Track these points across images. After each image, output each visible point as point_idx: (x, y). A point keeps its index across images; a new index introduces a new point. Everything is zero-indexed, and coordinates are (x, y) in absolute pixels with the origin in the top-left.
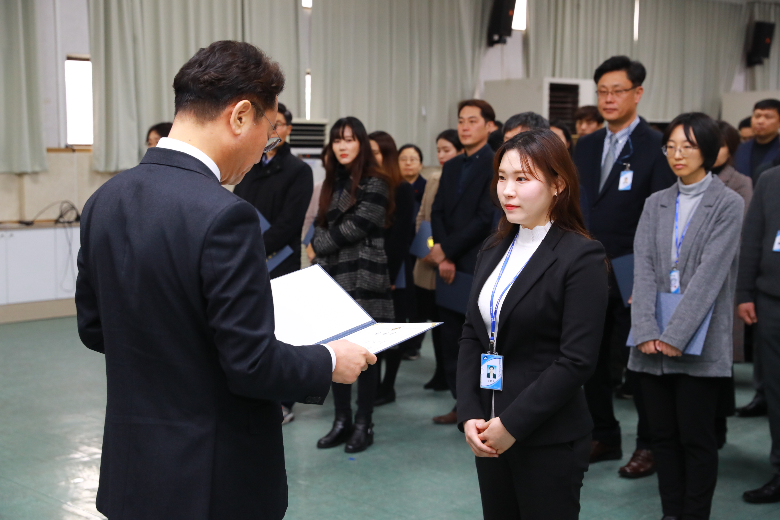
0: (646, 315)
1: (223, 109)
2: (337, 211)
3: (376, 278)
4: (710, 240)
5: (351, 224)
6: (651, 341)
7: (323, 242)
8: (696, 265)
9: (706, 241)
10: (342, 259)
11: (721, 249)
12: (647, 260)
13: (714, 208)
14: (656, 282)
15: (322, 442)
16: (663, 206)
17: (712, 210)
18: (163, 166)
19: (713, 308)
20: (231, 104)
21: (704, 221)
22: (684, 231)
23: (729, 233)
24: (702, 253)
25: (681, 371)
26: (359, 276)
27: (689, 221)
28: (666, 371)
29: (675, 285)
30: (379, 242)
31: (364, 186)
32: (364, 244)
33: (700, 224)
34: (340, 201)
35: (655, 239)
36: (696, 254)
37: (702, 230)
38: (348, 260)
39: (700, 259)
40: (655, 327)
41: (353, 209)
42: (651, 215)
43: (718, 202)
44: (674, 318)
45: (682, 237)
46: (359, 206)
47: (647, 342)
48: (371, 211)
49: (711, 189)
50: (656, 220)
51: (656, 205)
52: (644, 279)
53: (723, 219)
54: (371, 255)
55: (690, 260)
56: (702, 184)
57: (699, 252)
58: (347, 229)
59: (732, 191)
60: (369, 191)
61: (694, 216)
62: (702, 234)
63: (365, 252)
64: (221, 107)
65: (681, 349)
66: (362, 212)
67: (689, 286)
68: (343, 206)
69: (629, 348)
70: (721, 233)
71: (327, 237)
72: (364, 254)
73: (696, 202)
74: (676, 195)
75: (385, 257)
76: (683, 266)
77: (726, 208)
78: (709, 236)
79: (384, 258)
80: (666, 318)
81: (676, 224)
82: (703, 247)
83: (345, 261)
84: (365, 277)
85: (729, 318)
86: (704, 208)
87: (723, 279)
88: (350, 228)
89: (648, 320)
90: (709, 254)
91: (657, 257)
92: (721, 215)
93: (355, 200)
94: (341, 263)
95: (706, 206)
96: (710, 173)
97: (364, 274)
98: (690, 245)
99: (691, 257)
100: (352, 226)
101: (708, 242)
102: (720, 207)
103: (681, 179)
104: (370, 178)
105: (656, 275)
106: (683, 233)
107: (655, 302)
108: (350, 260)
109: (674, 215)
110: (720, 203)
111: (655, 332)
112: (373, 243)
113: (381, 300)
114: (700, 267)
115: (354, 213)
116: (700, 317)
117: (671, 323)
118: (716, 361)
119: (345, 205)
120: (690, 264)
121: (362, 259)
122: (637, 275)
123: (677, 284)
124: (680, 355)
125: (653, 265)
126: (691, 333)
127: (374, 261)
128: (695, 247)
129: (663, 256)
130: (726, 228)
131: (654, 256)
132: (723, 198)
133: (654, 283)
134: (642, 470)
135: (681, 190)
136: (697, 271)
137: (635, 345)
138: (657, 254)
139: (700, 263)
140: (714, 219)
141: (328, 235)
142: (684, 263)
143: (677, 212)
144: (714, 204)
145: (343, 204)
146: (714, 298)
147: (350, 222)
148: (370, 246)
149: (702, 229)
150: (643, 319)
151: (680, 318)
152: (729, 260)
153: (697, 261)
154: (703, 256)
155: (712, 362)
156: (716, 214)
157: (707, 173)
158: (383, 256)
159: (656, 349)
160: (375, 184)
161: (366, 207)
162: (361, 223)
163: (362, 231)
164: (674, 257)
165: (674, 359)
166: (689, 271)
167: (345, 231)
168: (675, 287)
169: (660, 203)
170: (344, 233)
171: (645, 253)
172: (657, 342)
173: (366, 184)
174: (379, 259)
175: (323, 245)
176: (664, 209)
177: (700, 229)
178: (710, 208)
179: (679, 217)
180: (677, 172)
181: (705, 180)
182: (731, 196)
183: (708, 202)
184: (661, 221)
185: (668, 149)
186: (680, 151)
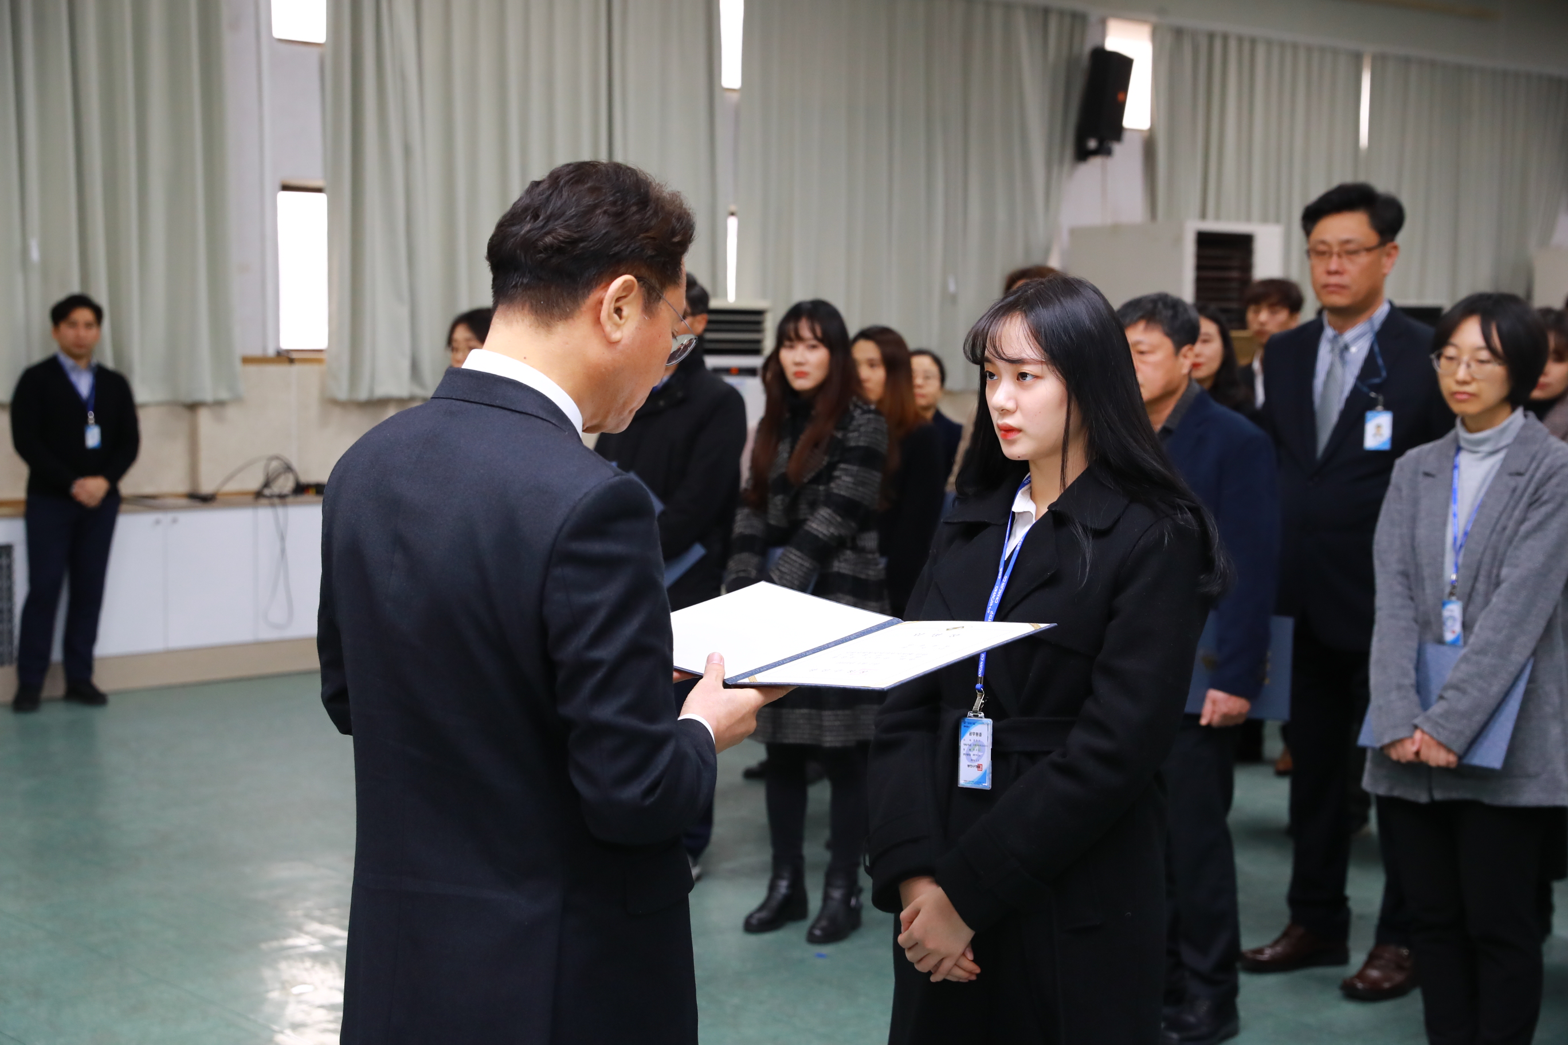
0: (1398, 687)
1: (585, 296)
4: (1517, 539)
6: (1408, 737)
8: (1492, 588)
9: (1510, 542)
11: (1540, 558)
12: (1399, 578)
13: (1527, 477)
14: (1416, 621)
15: (753, 921)
16: (1427, 474)
17: (1522, 481)
18: (474, 405)
19: (1530, 663)
20: (600, 284)
21: (1508, 504)
22: (1468, 521)
23: (1556, 526)
24: (1502, 564)
25: (1468, 795)
27: (1478, 502)
28: (1438, 795)
29: (1452, 630)
30: (870, 540)
31: (842, 433)
33: (1500, 508)
35: (1413, 538)
36: (1492, 568)
37: (1502, 521)
39: (1498, 576)
40: (1417, 710)
42: (1405, 492)
43: (1534, 465)
45: (1466, 534)
46: (836, 472)
47: (1398, 740)
49: (1521, 440)
50: (1415, 502)
51: (1416, 474)
52: (1394, 616)
53: (1545, 497)
54: (856, 565)
55: (1481, 579)
56: (1503, 431)
57: (1497, 564)
59: (1563, 445)
60: (852, 444)
61: (1488, 494)
62: (1504, 529)
63: (846, 560)
64: (580, 292)
66: (842, 484)
67: (1478, 627)
69: (1363, 750)
70: (1540, 526)
72: (843, 565)
73: (1493, 467)
74: (1452, 452)
75: (882, 566)
76: (1468, 590)
77: (1550, 478)
78: (1516, 532)
81: (1453, 508)
82: (1504, 554)
85: (1561, 692)
86: (1506, 478)
87: (1545, 615)
89: (1404, 697)
90: (1516, 566)
91: (1417, 574)
92: (1540, 492)
93: (827, 461)
95: (1511, 474)
96: (1519, 412)
98: (1481, 549)
99: (1483, 573)
101: (1514, 543)
102: (1539, 475)
103: (1464, 423)
105: (1416, 609)
106: (1467, 525)
107: (1415, 661)
109: (1450, 492)
110: (1538, 468)
112: (859, 542)
114: (1498, 591)
117: (1442, 696)
120: (1481, 586)
122: (1380, 608)
123: (1458, 628)
125: (1410, 589)
126: (1480, 718)
127: (863, 576)
128: (1489, 553)
129: (1427, 572)
130: (1549, 516)
131: (1412, 571)
132: (1544, 458)
133: (1413, 624)
134: (1387, 985)
135: (1463, 444)
136: (1494, 600)
137: (1376, 745)
138: (1417, 566)
139: (1498, 584)
140: (1525, 499)
142: (1470, 584)
143: (1455, 486)
144: (1527, 470)
148: (855, 548)
149: (1502, 518)
150: (1394, 695)
152: (1557, 579)
153: (1494, 580)
154: (1505, 571)
155: (1529, 776)
156: (1531, 490)
157: (1514, 411)
158: (878, 565)
159: (1416, 753)
160: (861, 429)
161: (849, 475)
164: (1450, 573)
166: (1478, 599)
168: (1453, 632)
169: (1422, 469)
171: (1395, 567)
173: (845, 427)
174: (871, 573)
176: (1430, 480)
178: (1519, 478)
179: (1460, 495)
180: (1456, 407)
181: (1510, 424)
182: (1560, 453)
183: (1515, 467)
184: (1425, 504)
185: (1443, 361)
186: (1468, 366)
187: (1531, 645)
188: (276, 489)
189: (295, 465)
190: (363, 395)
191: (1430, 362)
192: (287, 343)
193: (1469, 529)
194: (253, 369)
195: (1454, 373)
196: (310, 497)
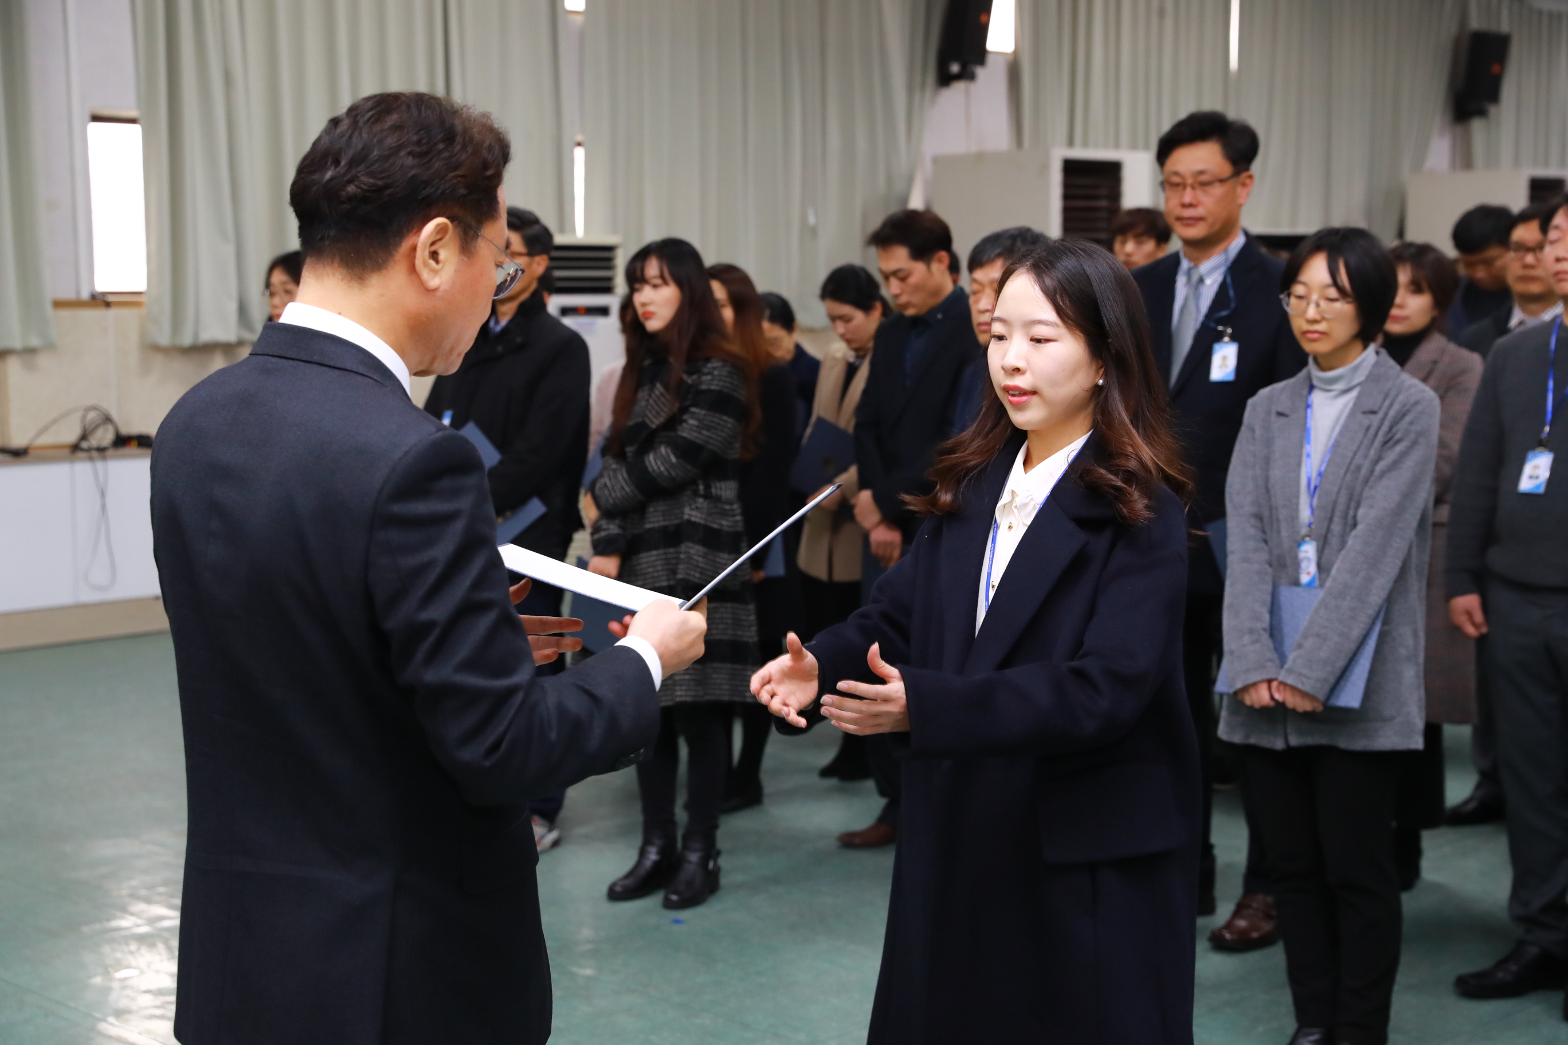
0: (1251, 631)
2: (642, 425)
3: (718, 560)
4: (1373, 479)
5: (667, 452)
6: (1262, 681)
7: (613, 488)
8: (1348, 529)
9: (1366, 481)
10: (650, 523)
11: (1395, 497)
12: (1253, 521)
13: (1380, 415)
14: (1270, 565)
15: (618, 889)
16: (1280, 414)
17: (1376, 419)
18: (291, 362)
19: (1382, 614)
21: (1361, 442)
22: (1322, 462)
23: (1410, 463)
24: (1358, 506)
25: (1322, 741)
26: (682, 556)
27: (1331, 442)
28: (1294, 741)
29: (1308, 571)
30: (727, 489)
31: (695, 377)
32: (696, 493)
33: (1355, 448)
34: (649, 407)
35: (1267, 479)
36: (1348, 508)
37: (1358, 460)
38: (662, 524)
39: (1355, 517)
40: (1271, 654)
41: (673, 422)
42: (1258, 433)
43: (1387, 403)
44: (1305, 636)
45: (1320, 474)
46: (685, 417)
47: (1254, 685)
48: (708, 428)
49: (1374, 377)
50: (1269, 443)
51: (1268, 413)
52: (1246, 560)
53: (1398, 436)
54: (710, 514)
55: (1336, 519)
56: (1356, 369)
57: (1353, 504)
58: (659, 463)
59: (1415, 381)
60: (704, 387)
61: (1341, 433)
62: (1359, 468)
63: (697, 508)
65: (1321, 696)
66: (690, 428)
67: (1334, 572)
68: (654, 416)
70: (1395, 465)
71: (620, 478)
72: (694, 513)
73: (1346, 405)
74: (1305, 391)
75: (738, 518)
76: (1323, 532)
77: (1404, 415)
78: (1371, 472)
79: (737, 521)
80: (1292, 635)
81: (1307, 448)
82: (1361, 494)
83: (656, 525)
84: (696, 557)
85: (1415, 633)
86: (1360, 417)
87: (1401, 556)
88: (666, 460)
89: (1257, 641)
90: (1371, 507)
91: (1271, 516)
92: (1394, 430)
93: (677, 405)
94: (650, 530)
95: (1364, 413)
96: (1372, 348)
97: (692, 551)
98: (1336, 489)
99: (1338, 513)
100: (668, 456)
101: (1370, 484)
102: (1392, 413)
103: (1316, 362)
104: (707, 360)
105: (1270, 552)
106: (1321, 466)
107: (1269, 604)
108: (666, 523)
109: (1304, 432)
110: (1391, 406)
111: (1269, 664)
112: (713, 491)
113: (729, 605)
114: (1354, 533)
115: (675, 430)
116: (1356, 633)
117: (1300, 646)
118: (1392, 719)
119: (658, 413)
120: (1336, 528)
121: (689, 522)
122: (1232, 552)
123: (1313, 568)
124: (1320, 708)
125: (1264, 532)
126: (1341, 664)
127: (715, 526)
128: (1344, 494)
129: (1283, 514)
130: (1404, 454)
131: (1266, 514)
132: (1397, 395)
133: (1267, 566)
134: (1255, 935)
135: (1315, 382)
136: (1350, 542)
137: (1231, 691)
138: (1271, 508)
139: (1354, 526)
140: (1380, 438)
141: (622, 475)
142: (1325, 525)
143: (1308, 425)
144: (1380, 408)
145: (654, 412)
146: (1384, 594)
147: (666, 448)
148: (707, 496)
149: (1357, 457)
150: (1247, 639)
151: (1318, 635)
152: (1412, 518)
153: (1350, 521)
154: (1361, 512)
155: (1384, 720)
156: (1385, 428)
157: (1365, 347)
158: (734, 516)
159: (1272, 698)
160: (716, 372)
161: (698, 420)
162: (687, 450)
163: (689, 467)
164: (1305, 514)
165: (1307, 716)
166: (1334, 541)
167: (655, 467)
168: (1308, 573)
169: (1275, 408)
170: (654, 470)
171: (1249, 509)
172: (1274, 684)
173: (698, 371)
174: (724, 523)
175: (613, 494)
176: (1283, 420)
177: (1353, 458)
178: (1372, 416)
179: (1313, 434)
180: (1308, 347)
181: (1362, 361)
182: (1413, 390)
183: (1369, 405)
184: (1279, 444)
185: (1293, 300)
186: (1318, 305)
187: (1388, 586)
188: (94, 441)
189: (115, 415)
190: (187, 340)
191: (1280, 301)
192: (101, 286)
193: (1323, 469)
194: (65, 314)
195: (1305, 312)
196: (133, 449)
